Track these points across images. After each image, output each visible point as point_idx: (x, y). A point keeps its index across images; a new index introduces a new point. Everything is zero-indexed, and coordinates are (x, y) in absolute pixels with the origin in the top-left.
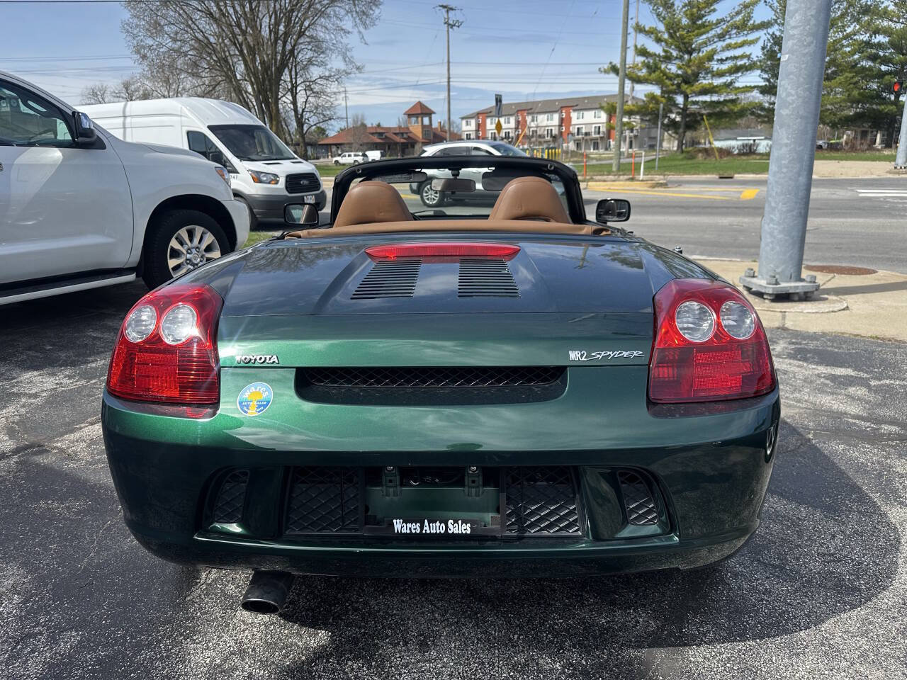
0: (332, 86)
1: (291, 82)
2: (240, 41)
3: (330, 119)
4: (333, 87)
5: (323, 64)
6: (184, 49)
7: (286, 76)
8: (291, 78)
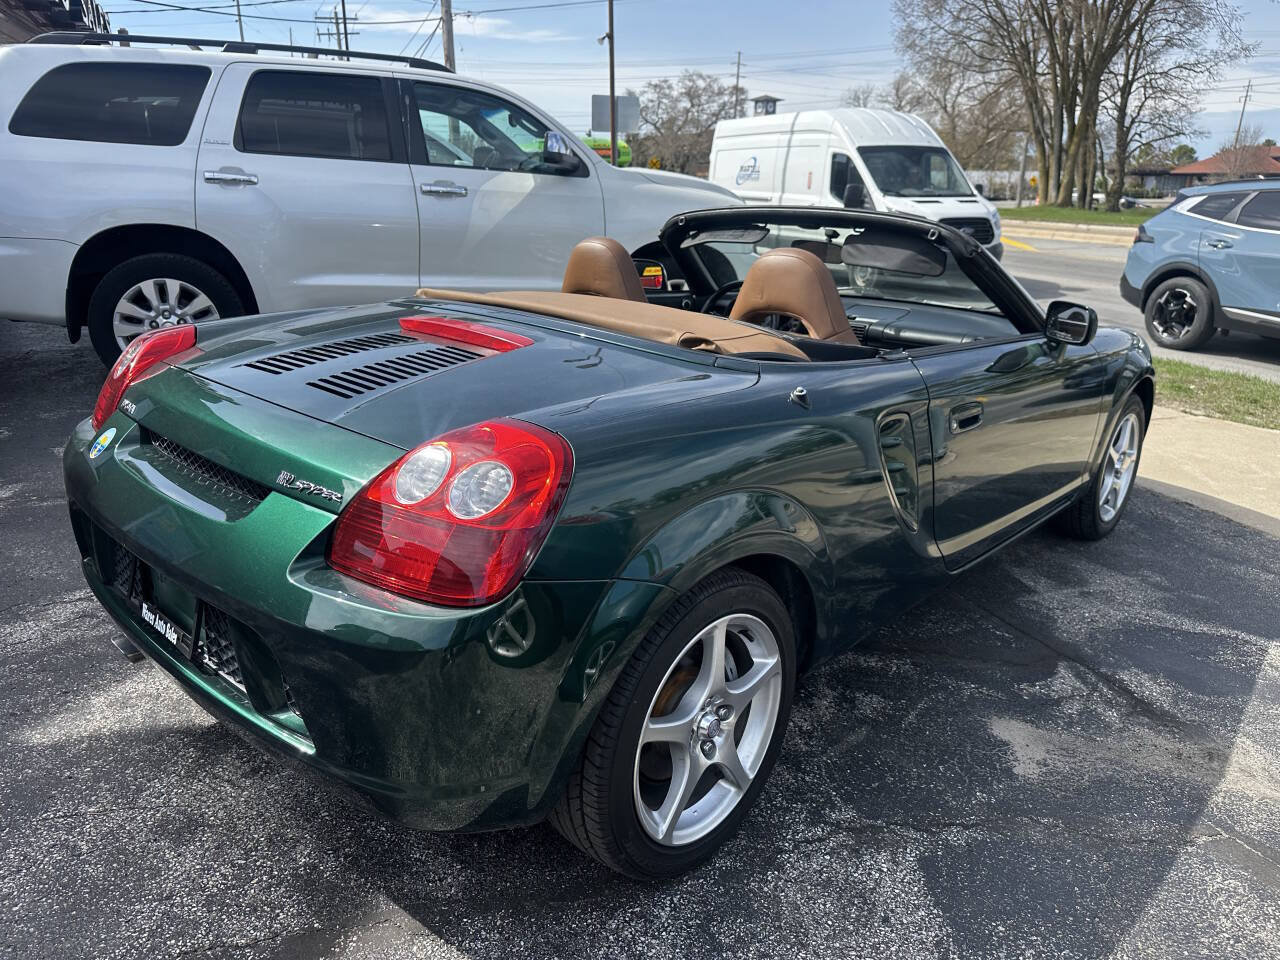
0: (1197, 80)
1: (1126, 76)
2: (1053, 13)
3: (1178, 134)
4: (1199, 80)
5: (1192, 44)
6: (967, 32)
7: (1118, 65)
8: (1127, 69)
